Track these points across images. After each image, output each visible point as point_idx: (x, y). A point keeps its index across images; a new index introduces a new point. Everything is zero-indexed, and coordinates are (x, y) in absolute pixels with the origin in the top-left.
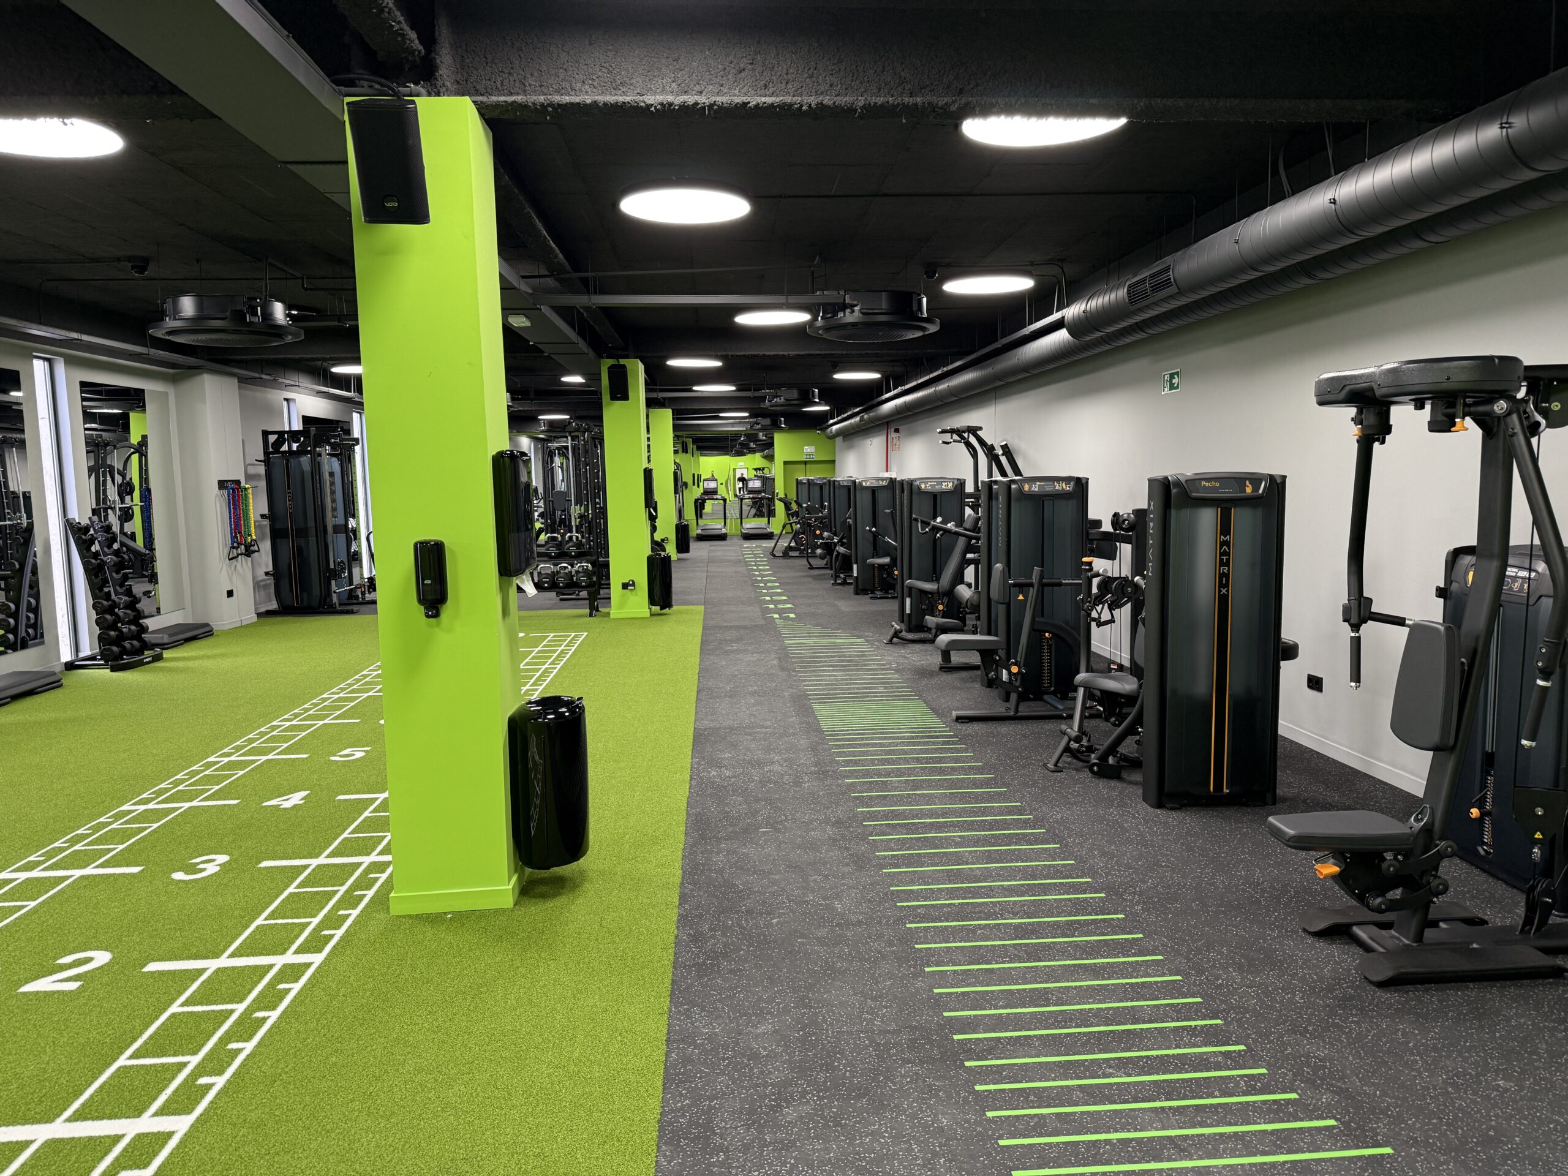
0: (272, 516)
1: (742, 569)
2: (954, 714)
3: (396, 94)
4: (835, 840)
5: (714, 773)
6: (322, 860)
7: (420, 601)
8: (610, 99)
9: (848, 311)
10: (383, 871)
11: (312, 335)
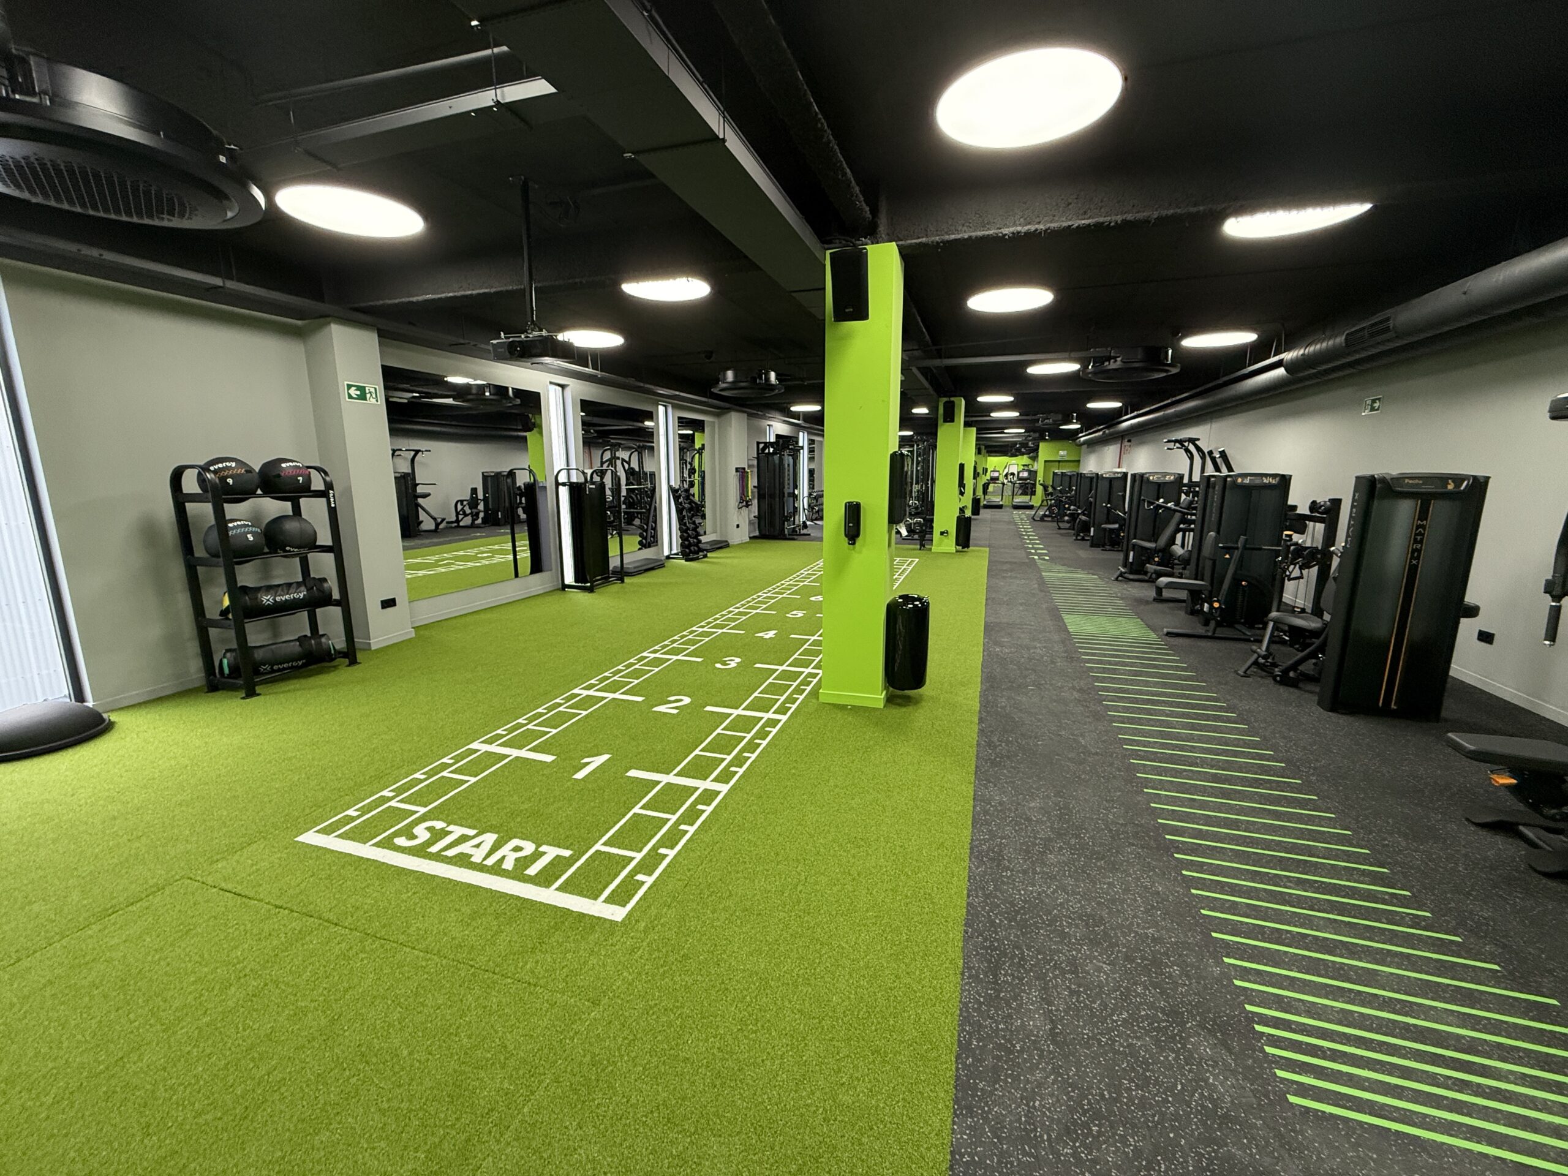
0: (758, 487)
1: (1012, 527)
2: (1165, 630)
3: (854, 245)
4: (1079, 701)
5: (997, 649)
6: (784, 667)
7: (846, 535)
8: (980, 234)
9: (1112, 361)
10: (815, 678)
11: (789, 389)
